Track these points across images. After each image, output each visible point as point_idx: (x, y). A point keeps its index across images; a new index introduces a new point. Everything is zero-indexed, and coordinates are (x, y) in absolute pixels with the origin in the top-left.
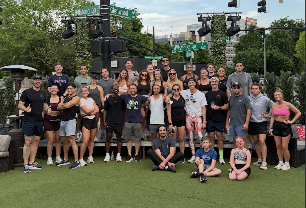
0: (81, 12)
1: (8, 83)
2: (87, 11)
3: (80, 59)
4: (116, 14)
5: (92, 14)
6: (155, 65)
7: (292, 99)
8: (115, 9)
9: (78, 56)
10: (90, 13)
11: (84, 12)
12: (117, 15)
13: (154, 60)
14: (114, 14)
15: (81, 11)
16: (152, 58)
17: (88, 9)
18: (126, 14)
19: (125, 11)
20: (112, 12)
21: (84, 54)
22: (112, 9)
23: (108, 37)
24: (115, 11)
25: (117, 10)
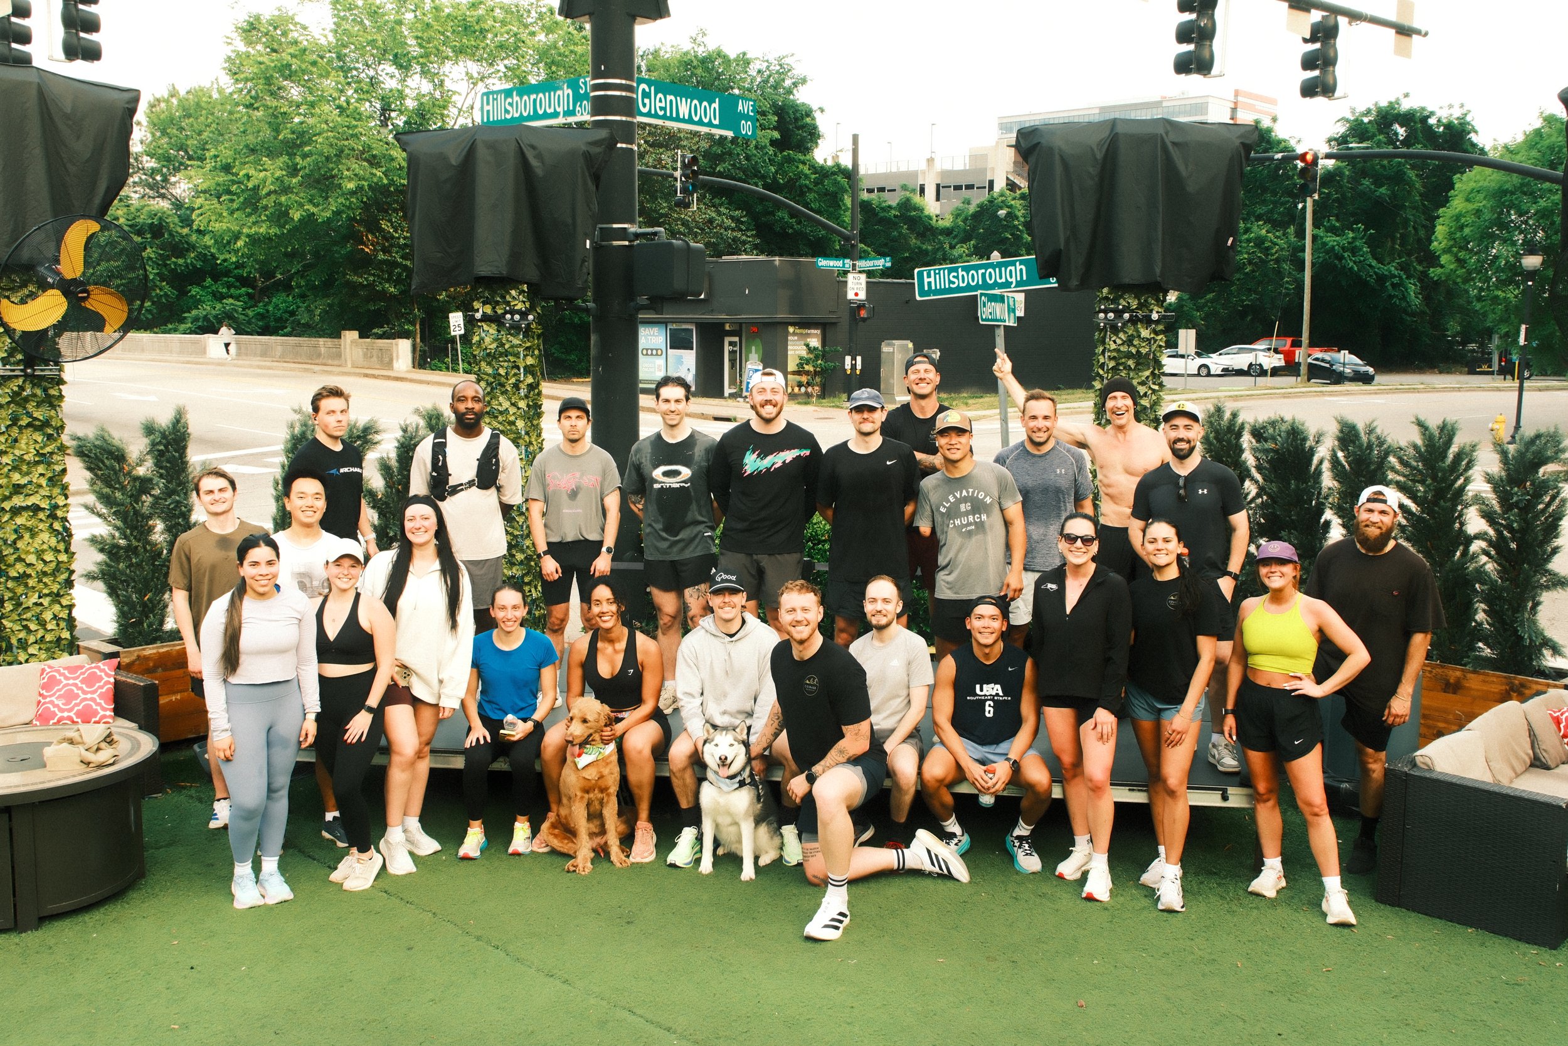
0: (509, 108)
1: (162, 447)
2: (535, 100)
3: (491, 331)
4: (664, 117)
5: (555, 115)
6: (856, 294)
7: (1461, 548)
8: (660, 95)
9: (480, 321)
10: (549, 111)
11: (521, 107)
12: (671, 119)
13: (856, 275)
14: (656, 116)
15: (509, 100)
16: (848, 262)
17: (541, 95)
18: (710, 112)
19: (705, 103)
20: (644, 105)
21: (506, 312)
22: (646, 95)
23: (625, 226)
24: (660, 101)
25: (669, 98)
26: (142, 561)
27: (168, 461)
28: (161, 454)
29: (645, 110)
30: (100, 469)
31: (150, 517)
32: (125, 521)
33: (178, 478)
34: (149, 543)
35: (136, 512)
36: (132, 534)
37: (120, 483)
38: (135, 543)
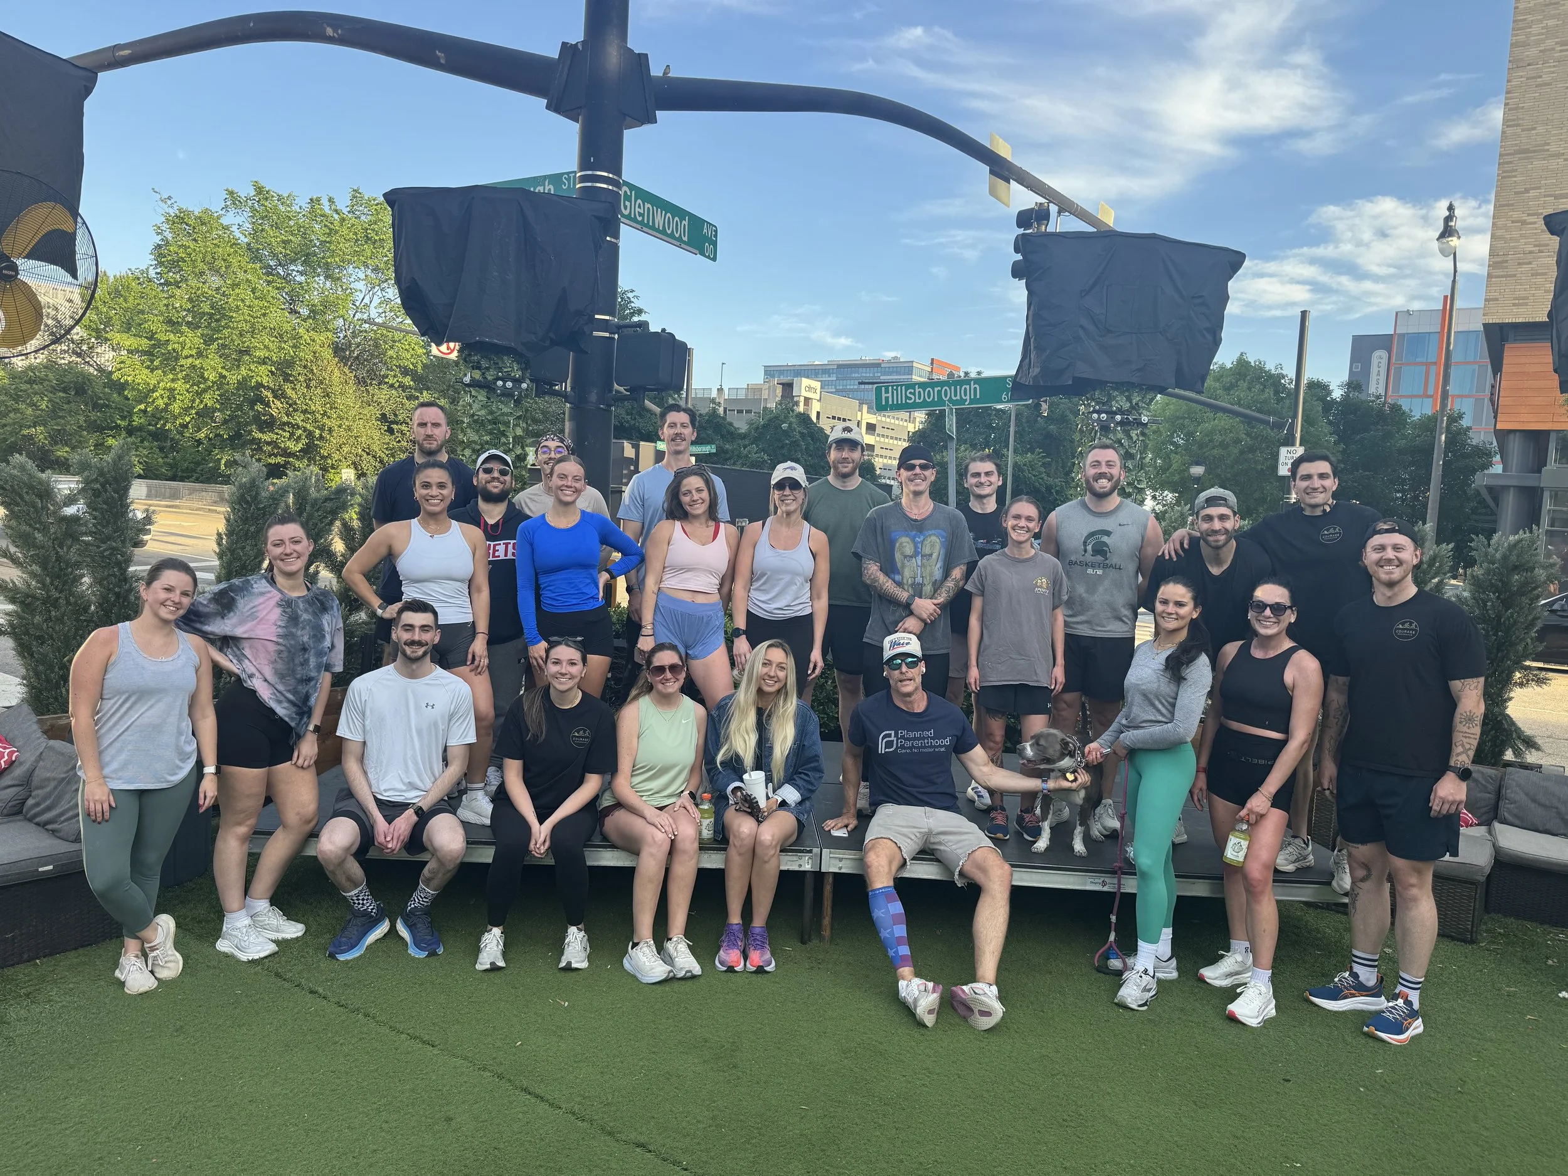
1: (97, 486)
3: (480, 397)
4: (642, 223)
8: (639, 201)
9: (468, 385)
12: (648, 226)
14: (635, 220)
18: (681, 229)
19: (677, 219)
20: (626, 208)
21: (498, 379)
22: (628, 198)
23: (607, 318)
24: (639, 207)
25: (647, 205)
26: (63, 615)
27: (105, 503)
28: (96, 494)
29: (626, 212)
30: (18, 505)
31: (78, 565)
32: (44, 566)
33: (115, 523)
34: (72, 594)
35: (59, 559)
36: (52, 584)
37: (41, 523)
38: (55, 594)
